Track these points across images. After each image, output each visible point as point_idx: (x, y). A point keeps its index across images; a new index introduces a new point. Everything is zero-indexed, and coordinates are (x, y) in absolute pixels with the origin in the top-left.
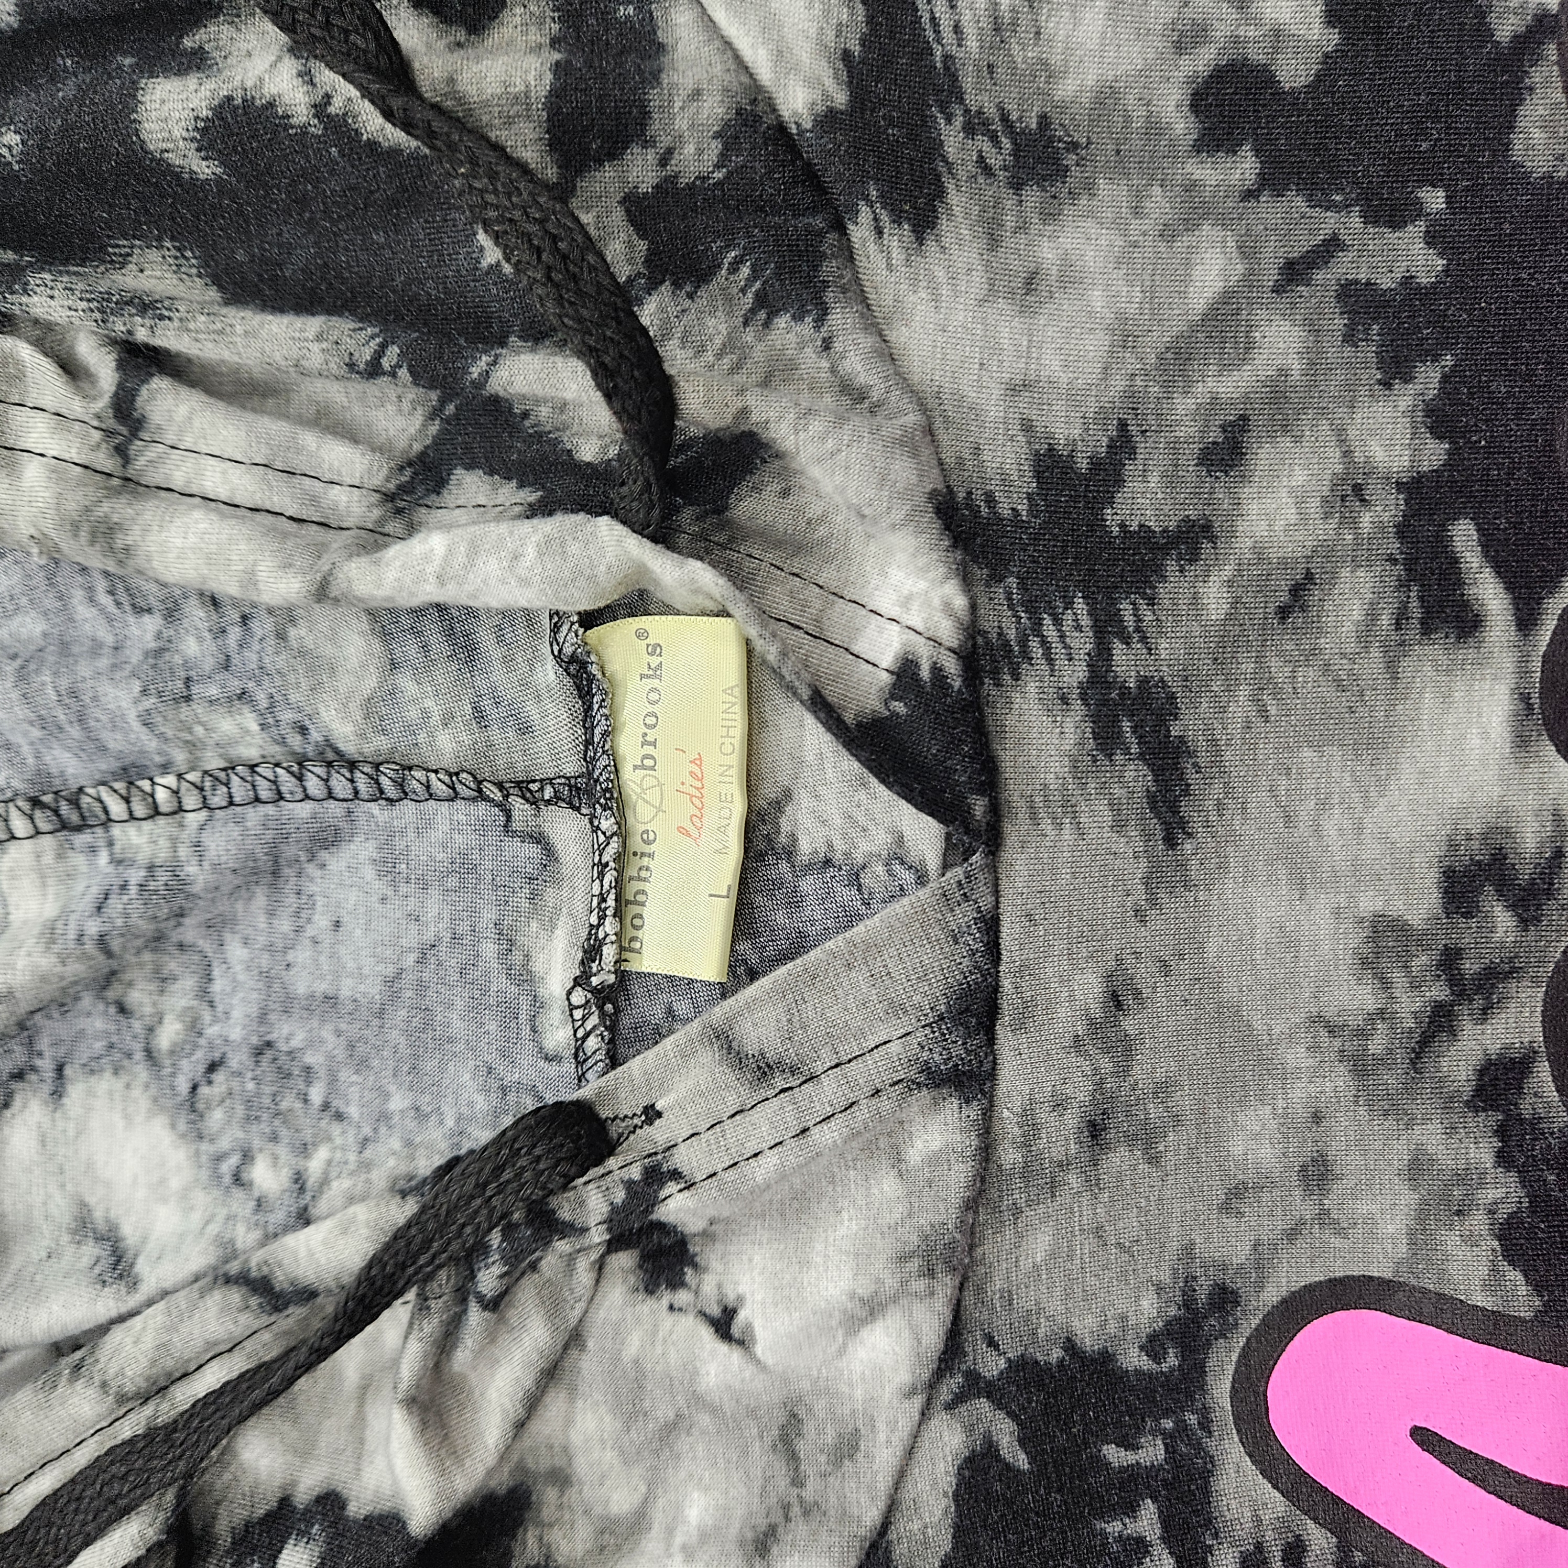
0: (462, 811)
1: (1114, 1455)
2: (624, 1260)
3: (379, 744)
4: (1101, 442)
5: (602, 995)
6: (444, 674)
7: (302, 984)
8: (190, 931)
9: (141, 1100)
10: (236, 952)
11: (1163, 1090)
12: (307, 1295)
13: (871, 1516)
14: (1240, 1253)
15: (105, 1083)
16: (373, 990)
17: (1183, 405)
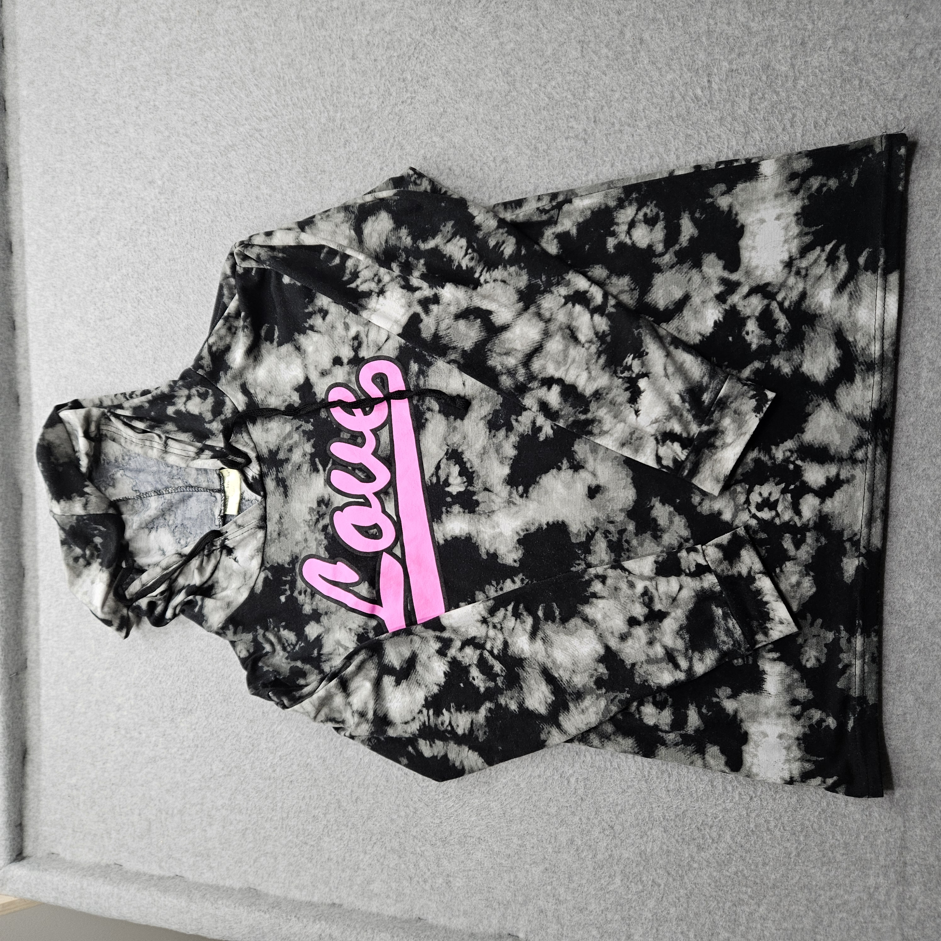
0: (206, 493)
1: (284, 578)
2: (224, 552)
3: (196, 484)
4: (276, 448)
5: (222, 517)
6: (204, 475)
7: (187, 516)
8: (173, 509)
9: (167, 531)
10: (179, 511)
11: (287, 529)
12: (185, 555)
13: (252, 585)
14: (298, 551)
15: (163, 529)
16: (195, 517)
17: (285, 444)
